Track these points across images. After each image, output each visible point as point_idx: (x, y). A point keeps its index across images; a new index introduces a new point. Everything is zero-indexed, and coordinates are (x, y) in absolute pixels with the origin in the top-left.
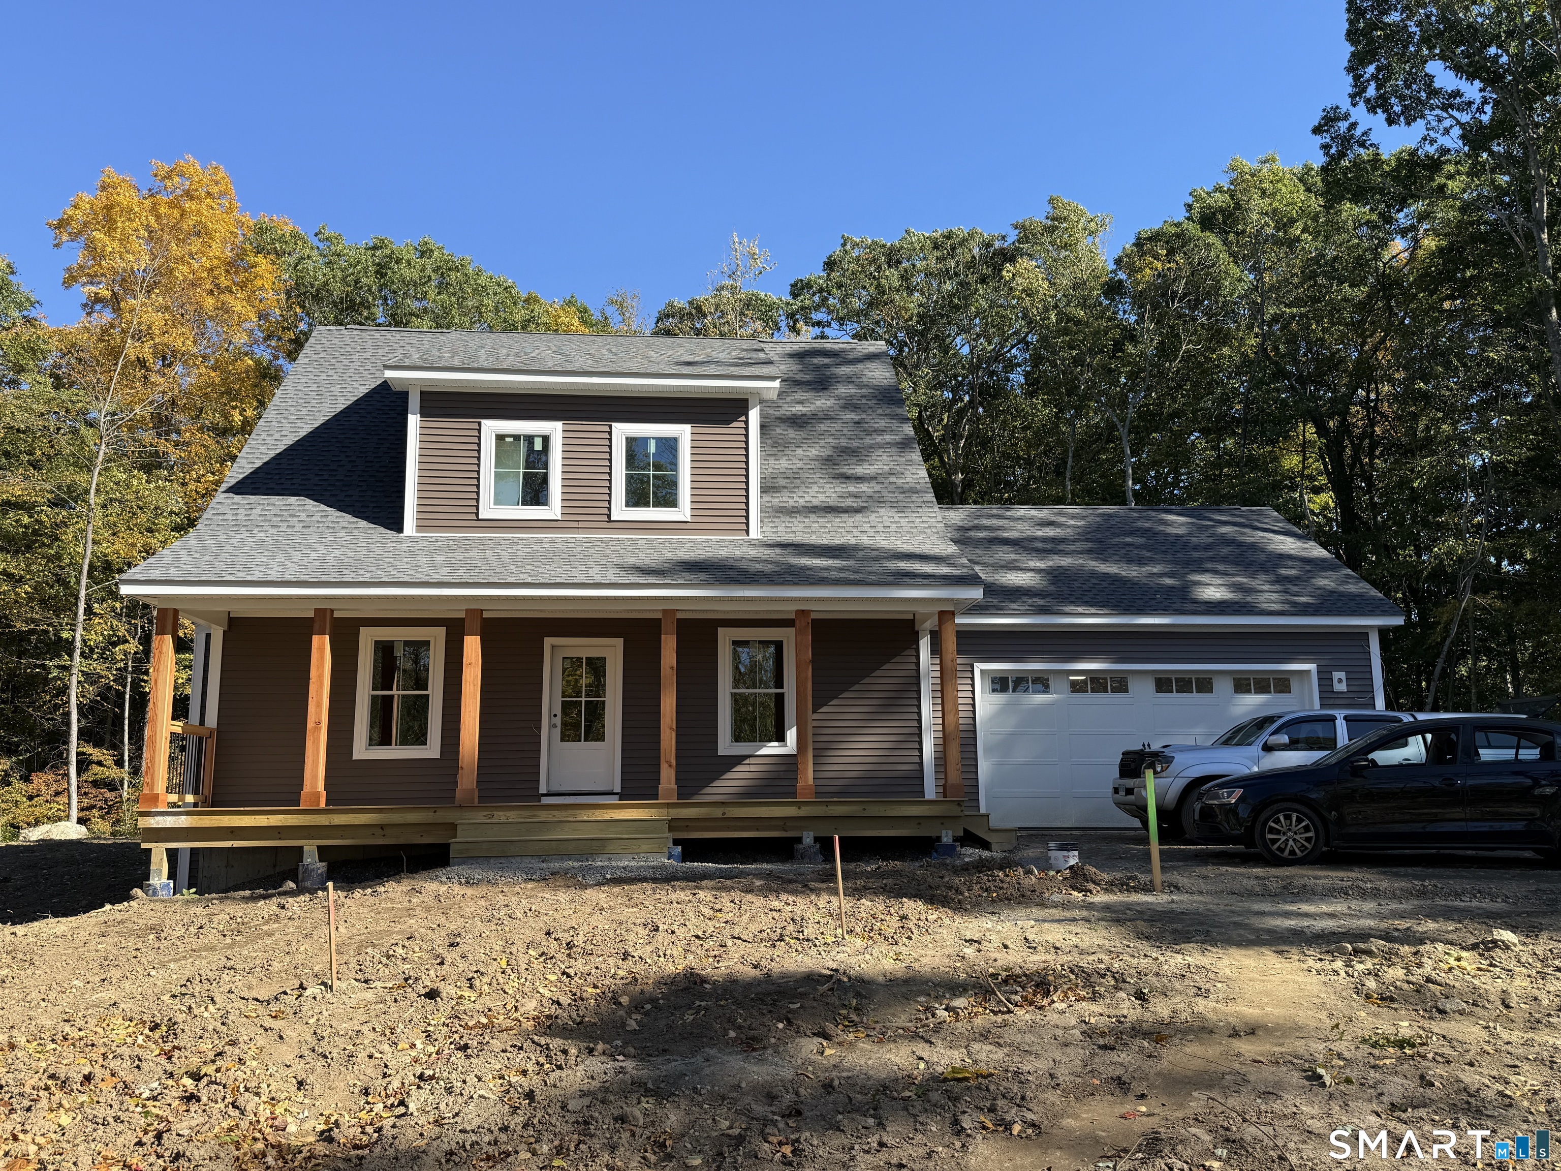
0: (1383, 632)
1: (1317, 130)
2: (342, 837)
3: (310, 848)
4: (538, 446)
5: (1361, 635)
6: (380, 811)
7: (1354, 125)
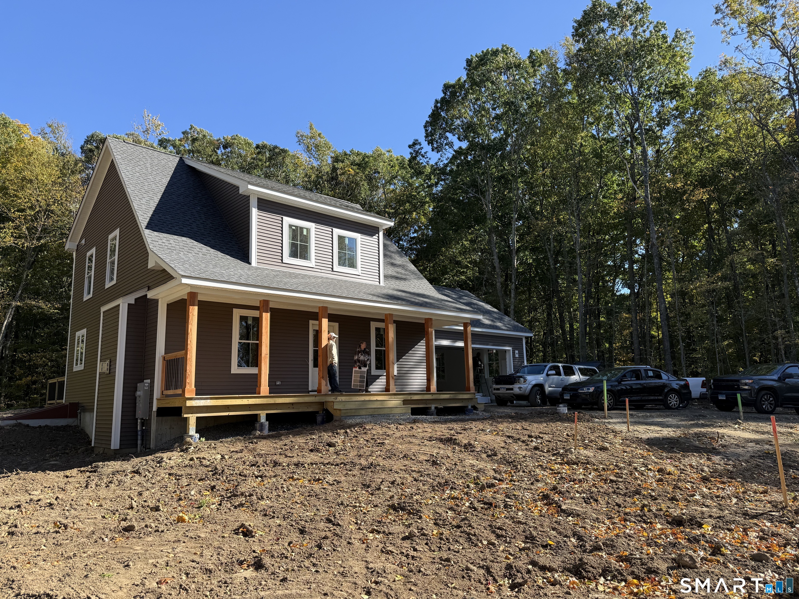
0: (527, 338)
1: (410, 147)
2: (276, 409)
3: (263, 415)
4: (305, 233)
5: (520, 339)
6: (295, 396)
7: (422, 148)
